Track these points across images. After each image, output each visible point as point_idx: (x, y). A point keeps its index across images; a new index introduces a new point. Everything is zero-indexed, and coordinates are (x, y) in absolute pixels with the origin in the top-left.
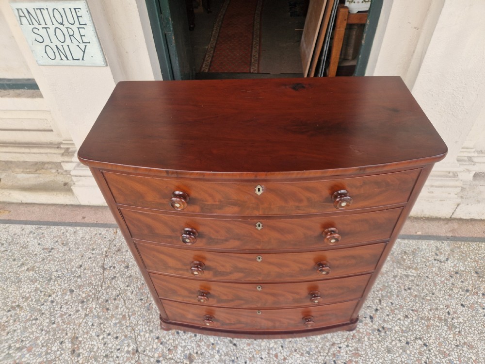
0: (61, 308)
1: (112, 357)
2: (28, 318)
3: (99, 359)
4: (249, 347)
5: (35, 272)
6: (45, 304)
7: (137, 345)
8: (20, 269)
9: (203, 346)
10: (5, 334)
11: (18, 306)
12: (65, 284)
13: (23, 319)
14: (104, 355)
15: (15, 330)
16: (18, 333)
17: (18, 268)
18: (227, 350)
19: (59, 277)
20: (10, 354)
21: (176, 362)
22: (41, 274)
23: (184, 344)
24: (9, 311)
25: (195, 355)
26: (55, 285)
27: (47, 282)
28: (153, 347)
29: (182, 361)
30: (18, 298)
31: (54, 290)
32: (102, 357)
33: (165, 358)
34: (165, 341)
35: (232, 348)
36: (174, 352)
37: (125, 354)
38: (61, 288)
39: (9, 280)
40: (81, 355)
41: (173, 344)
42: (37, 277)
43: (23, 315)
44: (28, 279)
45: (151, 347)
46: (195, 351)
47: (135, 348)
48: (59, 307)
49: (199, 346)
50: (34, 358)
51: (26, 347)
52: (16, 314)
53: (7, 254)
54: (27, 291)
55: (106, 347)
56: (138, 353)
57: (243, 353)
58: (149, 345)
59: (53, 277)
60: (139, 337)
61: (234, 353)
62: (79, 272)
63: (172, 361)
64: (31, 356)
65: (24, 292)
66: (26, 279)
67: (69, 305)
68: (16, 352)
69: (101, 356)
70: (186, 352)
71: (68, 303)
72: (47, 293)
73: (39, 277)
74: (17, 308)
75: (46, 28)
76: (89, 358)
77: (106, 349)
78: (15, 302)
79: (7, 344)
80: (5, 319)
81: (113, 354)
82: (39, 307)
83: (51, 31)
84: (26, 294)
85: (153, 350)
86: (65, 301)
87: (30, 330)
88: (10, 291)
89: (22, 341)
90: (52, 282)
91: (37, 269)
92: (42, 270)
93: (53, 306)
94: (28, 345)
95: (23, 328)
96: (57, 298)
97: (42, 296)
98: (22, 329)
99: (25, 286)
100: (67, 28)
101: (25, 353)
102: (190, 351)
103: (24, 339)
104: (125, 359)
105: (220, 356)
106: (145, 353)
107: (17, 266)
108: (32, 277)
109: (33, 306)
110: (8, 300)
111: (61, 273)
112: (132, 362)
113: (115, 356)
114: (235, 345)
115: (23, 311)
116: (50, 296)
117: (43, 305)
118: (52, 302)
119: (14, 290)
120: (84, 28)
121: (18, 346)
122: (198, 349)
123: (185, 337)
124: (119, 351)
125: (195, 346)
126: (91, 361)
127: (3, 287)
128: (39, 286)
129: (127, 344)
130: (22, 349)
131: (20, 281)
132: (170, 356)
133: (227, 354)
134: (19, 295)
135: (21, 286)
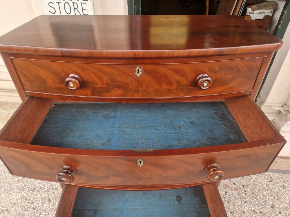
0: (40, 214)
5: (24, 183)
6: (28, 210)
8: (12, 180)
11: (7, 210)
12: (45, 194)
17: (12, 179)
19: (41, 188)
22: (28, 185)
26: (37, 195)
27: (31, 191)
30: (8, 203)
31: (37, 199)
38: (42, 198)
39: (3, 188)
42: (25, 187)
44: (17, 188)
48: (39, 213)
53: (4, 168)
54: (16, 198)
59: (36, 188)
62: (56, 185)
65: (13, 198)
66: (16, 188)
67: (47, 212)
71: (46, 211)
72: (30, 201)
73: (26, 187)
74: (5, 212)
75: (58, 3)
78: (5, 207)
82: (23, 212)
83: (62, 5)
84: (14, 201)
86: (44, 209)
90: (35, 193)
91: (25, 181)
92: (29, 182)
93: (34, 212)
96: (38, 206)
97: (26, 203)
99: (15, 194)
100: (73, 3)
107: (11, 177)
108: (21, 187)
109: (18, 211)
111: (43, 185)
115: (10, 214)
116: (32, 203)
117: (26, 210)
118: (34, 208)
119: (5, 197)
120: (85, 3)
128: (25, 195)
131: (11, 190)
134: (9, 201)
135: (11, 194)
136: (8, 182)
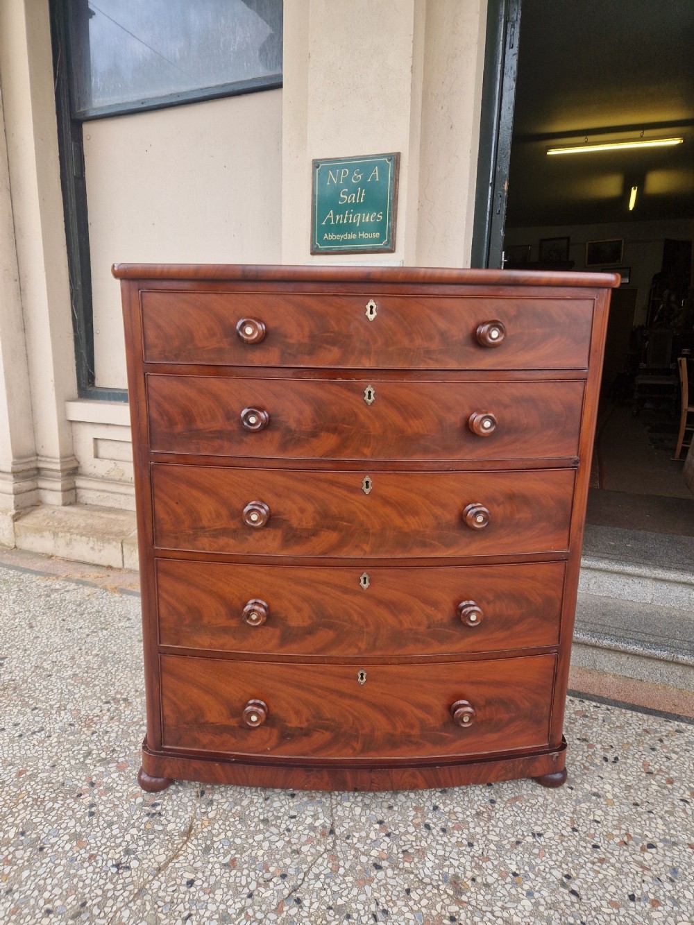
1: (278, 827)
2: (135, 720)
3: (249, 823)
4: (616, 911)
7: (334, 820)
9: (490, 872)
10: (89, 733)
11: (125, 700)
13: (127, 720)
14: (262, 817)
15: (107, 732)
16: (110, 737)
18: (553, 898)
20: (86, 764)
21: (421, 881)
23: (441, 853)
24: (107, 702)
25: (469, 883)
28: (368, 836)
29: (435, 884)
30: (129, 689)
32: (256, 820)
33: (394, 866)
34: (397, 832)
35: (567, 898)
36: (416, 860)
37: (305, 829)
39: (122, 663)
40: (215, 803)
41: (414, 844)
43: (130, 714)
45: (363, 834)
46: (469, 874)
47: (328, 825)
49: (480, 868)
50: (126, 782)
51: (117, 762)
52: (117, 709)
55: (267, 805)
56: (332, 835)
57: (600, 917)
58: (361, 830)
60: (339, 808)
61: (574, 910)
63: (412, 876)
64: (122, 778)
68: (98, 765)
69: (254, 817)
70: (446, 870)
74: (121, 702)
76: (230, 814)
77: (268, 808)
78: (122, 694)
79: (85, 748)
80: (97, 711)
81: (279, 821)
85: (369, 841)
87: (132, 738)
88: (118, 677)
89: (114, 751)
94: (120, 760)
95: (122, 732)
98: (120, 733)
101: (112, 770)
102: (457, 870)
103: (117, 749)
104: (304, 839)
105: (537, 904)
106: (348, 841)
110: (112, 688)
112: (318, 848)
113: (283, 826)
114: (573, 892)
115: (130, 708)
121: (103, 755)
122: (477, 872)
123: (445, 839)
124: (293, 820)
125: (468, 864)
126: (232, 820)
127: (109, 669)
129: (312, 813)
130: (109, 763)
132: (407, 865)
133: (553, 906)
134: (131, 686)
135: (139, 675)
136: (135, 655)
